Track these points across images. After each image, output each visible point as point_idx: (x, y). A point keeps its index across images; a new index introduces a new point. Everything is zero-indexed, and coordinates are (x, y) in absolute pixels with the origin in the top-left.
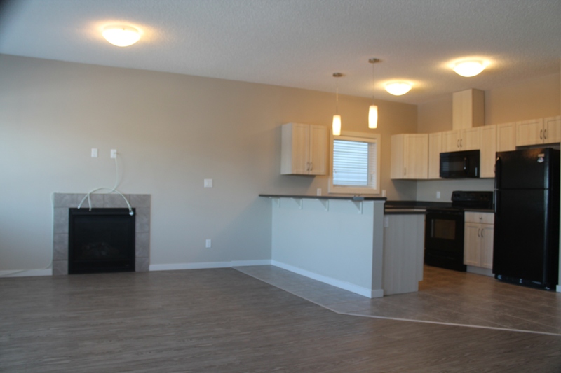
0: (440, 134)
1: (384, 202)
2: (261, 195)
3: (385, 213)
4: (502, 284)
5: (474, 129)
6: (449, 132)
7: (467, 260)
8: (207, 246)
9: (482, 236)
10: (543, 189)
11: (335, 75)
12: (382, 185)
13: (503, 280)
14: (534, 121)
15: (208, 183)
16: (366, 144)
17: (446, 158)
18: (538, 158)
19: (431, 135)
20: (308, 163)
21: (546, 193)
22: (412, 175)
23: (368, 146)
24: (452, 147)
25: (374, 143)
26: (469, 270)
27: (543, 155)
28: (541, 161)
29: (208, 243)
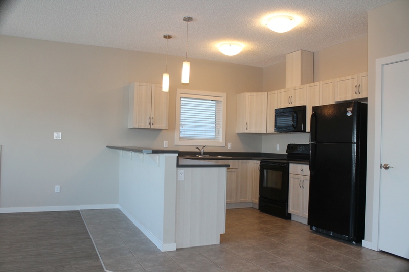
0: (276, 92)
1: (177, 155)
2: (108, 147)
3: (179, 166)
4: (315, 235)
5: (302, 86)
6: (282, 90)
7: (291, 210)
8: (56, 192)
9: (303, 188)
10: (351, 143)
11: (165, 37)
12: (227, 138)
13: (317, 232)
14: (350, 77)
15: (57, 135)
16: (215, 102)
17: (279, 113)
18: (347, 112)
19: (269, 93)
20: (150, 118)
21: (355, 147)
22: (253, 130)
23: (216, 103)
24: (285, 104)
25: (221, 101)
26: (293, 218)
27: (351, 109)
28: (349, 114)
29: (57, 189)
